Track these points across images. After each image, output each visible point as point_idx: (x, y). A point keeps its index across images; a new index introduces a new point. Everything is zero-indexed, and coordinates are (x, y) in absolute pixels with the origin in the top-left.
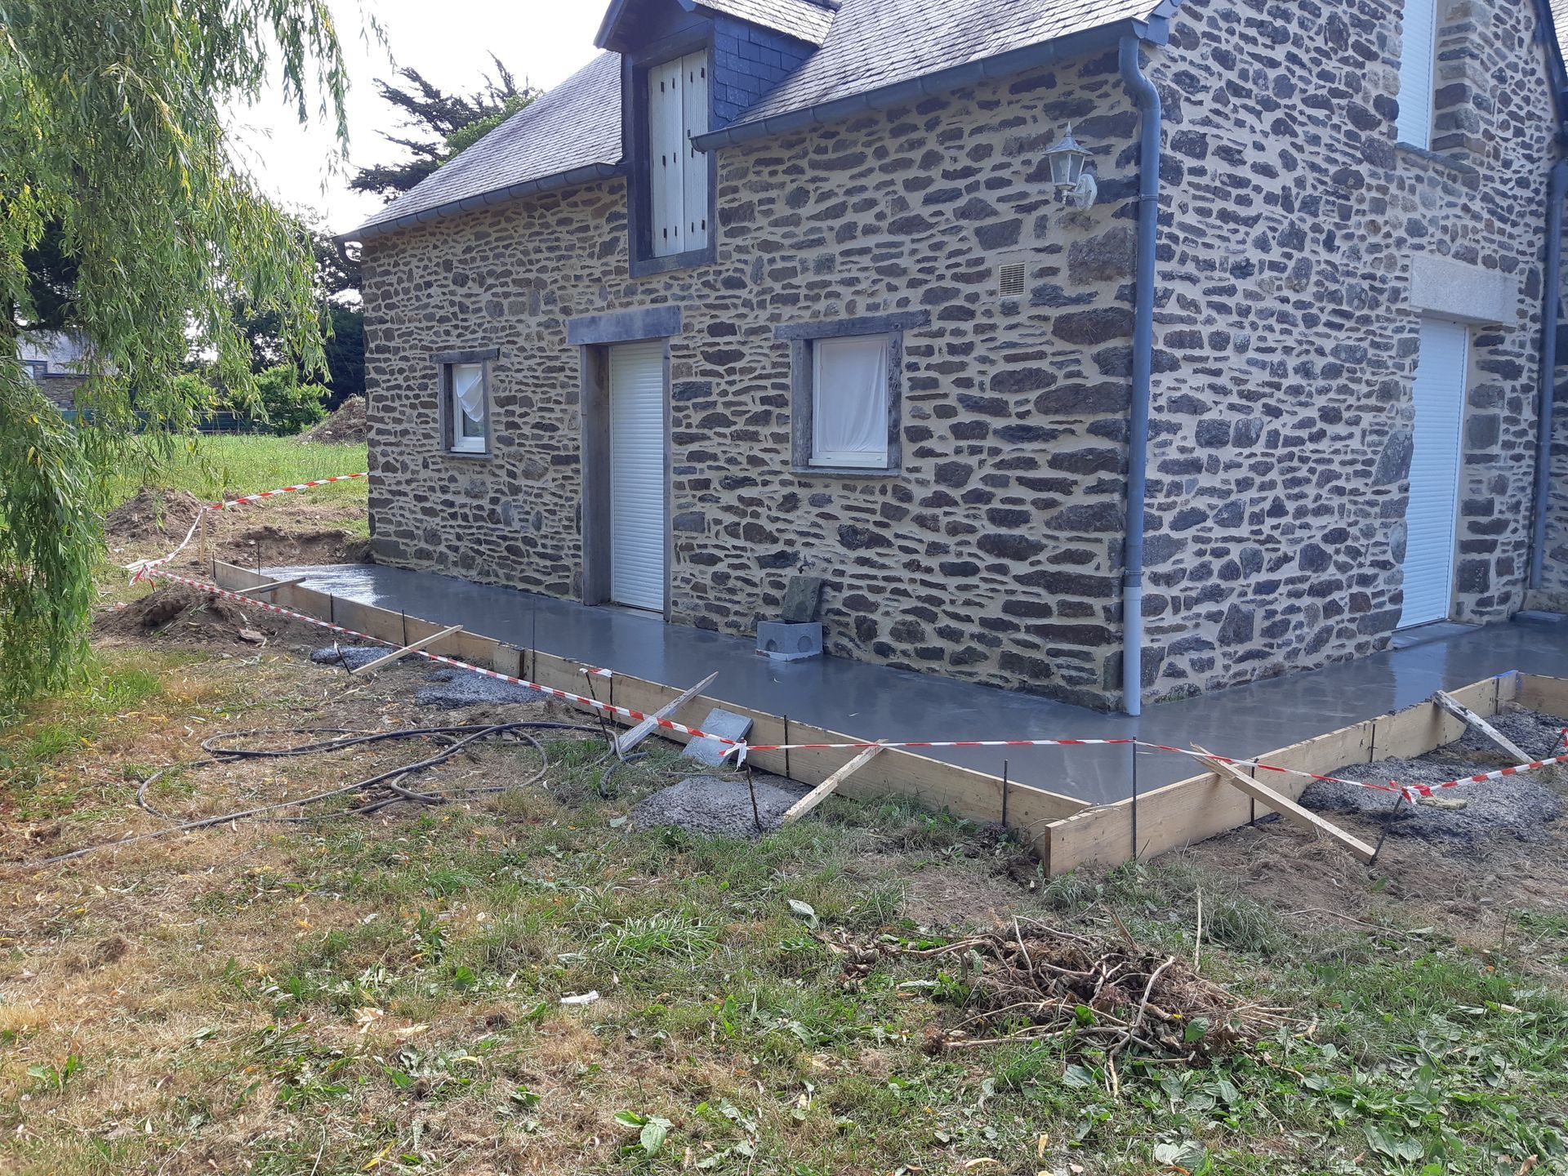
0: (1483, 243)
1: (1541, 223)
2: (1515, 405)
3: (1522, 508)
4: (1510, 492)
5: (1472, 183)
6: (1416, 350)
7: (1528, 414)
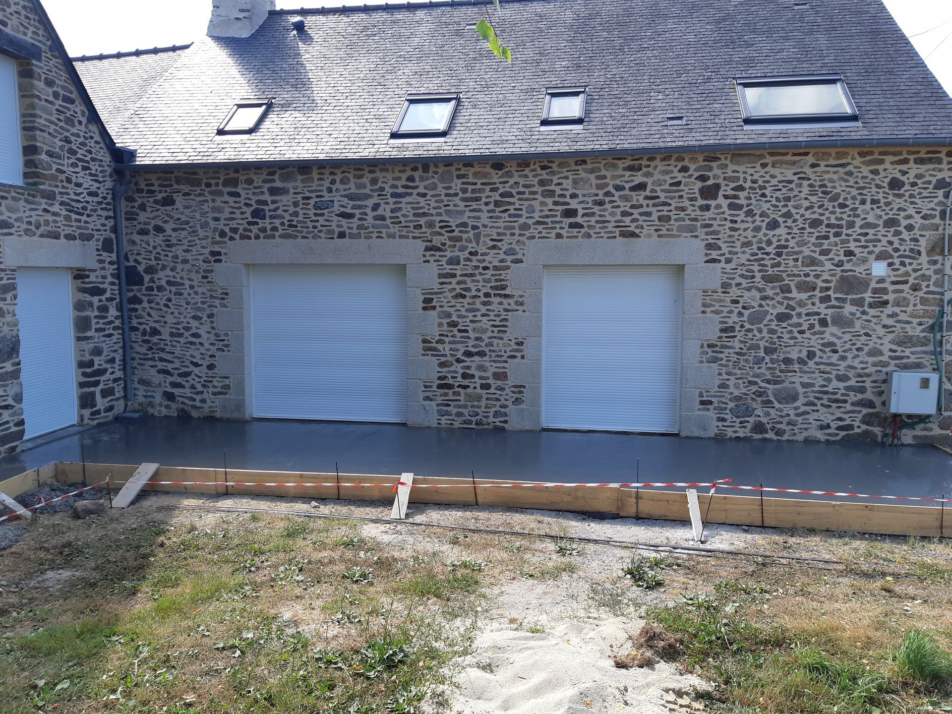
0: (63, 227)
1: (111, 214)
2: (104, 309)
3: (117, 361)
4: (105, 354)
5: (50, 196)
6: (15, 289)
7: (113, 312)
